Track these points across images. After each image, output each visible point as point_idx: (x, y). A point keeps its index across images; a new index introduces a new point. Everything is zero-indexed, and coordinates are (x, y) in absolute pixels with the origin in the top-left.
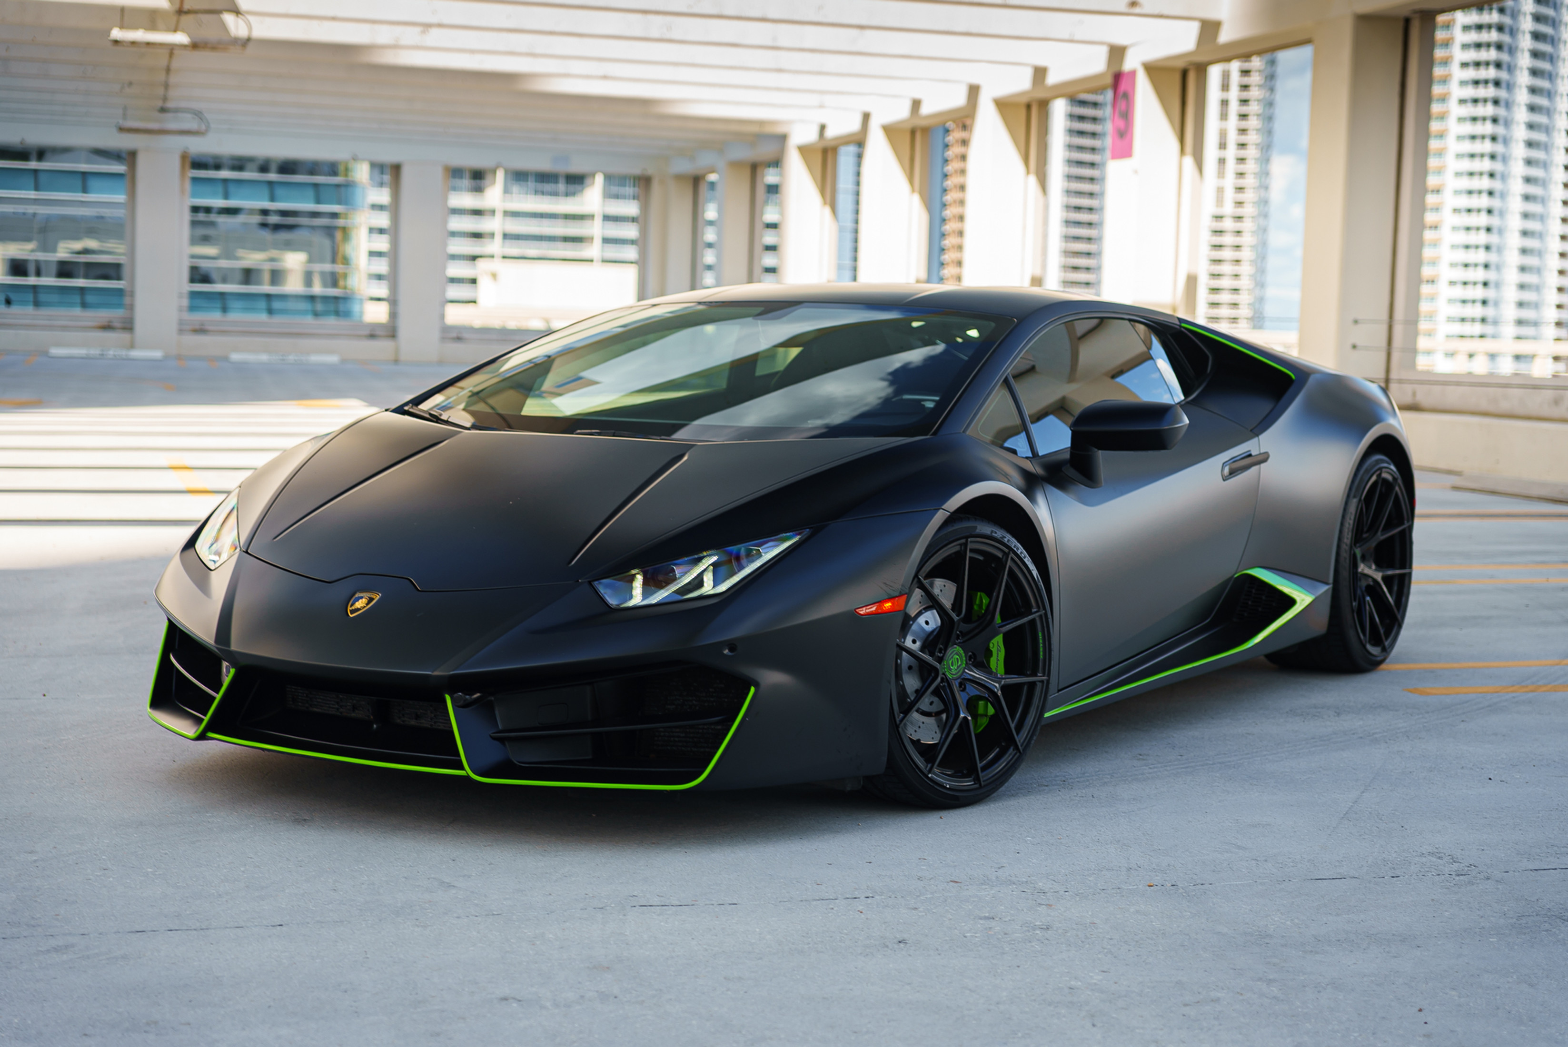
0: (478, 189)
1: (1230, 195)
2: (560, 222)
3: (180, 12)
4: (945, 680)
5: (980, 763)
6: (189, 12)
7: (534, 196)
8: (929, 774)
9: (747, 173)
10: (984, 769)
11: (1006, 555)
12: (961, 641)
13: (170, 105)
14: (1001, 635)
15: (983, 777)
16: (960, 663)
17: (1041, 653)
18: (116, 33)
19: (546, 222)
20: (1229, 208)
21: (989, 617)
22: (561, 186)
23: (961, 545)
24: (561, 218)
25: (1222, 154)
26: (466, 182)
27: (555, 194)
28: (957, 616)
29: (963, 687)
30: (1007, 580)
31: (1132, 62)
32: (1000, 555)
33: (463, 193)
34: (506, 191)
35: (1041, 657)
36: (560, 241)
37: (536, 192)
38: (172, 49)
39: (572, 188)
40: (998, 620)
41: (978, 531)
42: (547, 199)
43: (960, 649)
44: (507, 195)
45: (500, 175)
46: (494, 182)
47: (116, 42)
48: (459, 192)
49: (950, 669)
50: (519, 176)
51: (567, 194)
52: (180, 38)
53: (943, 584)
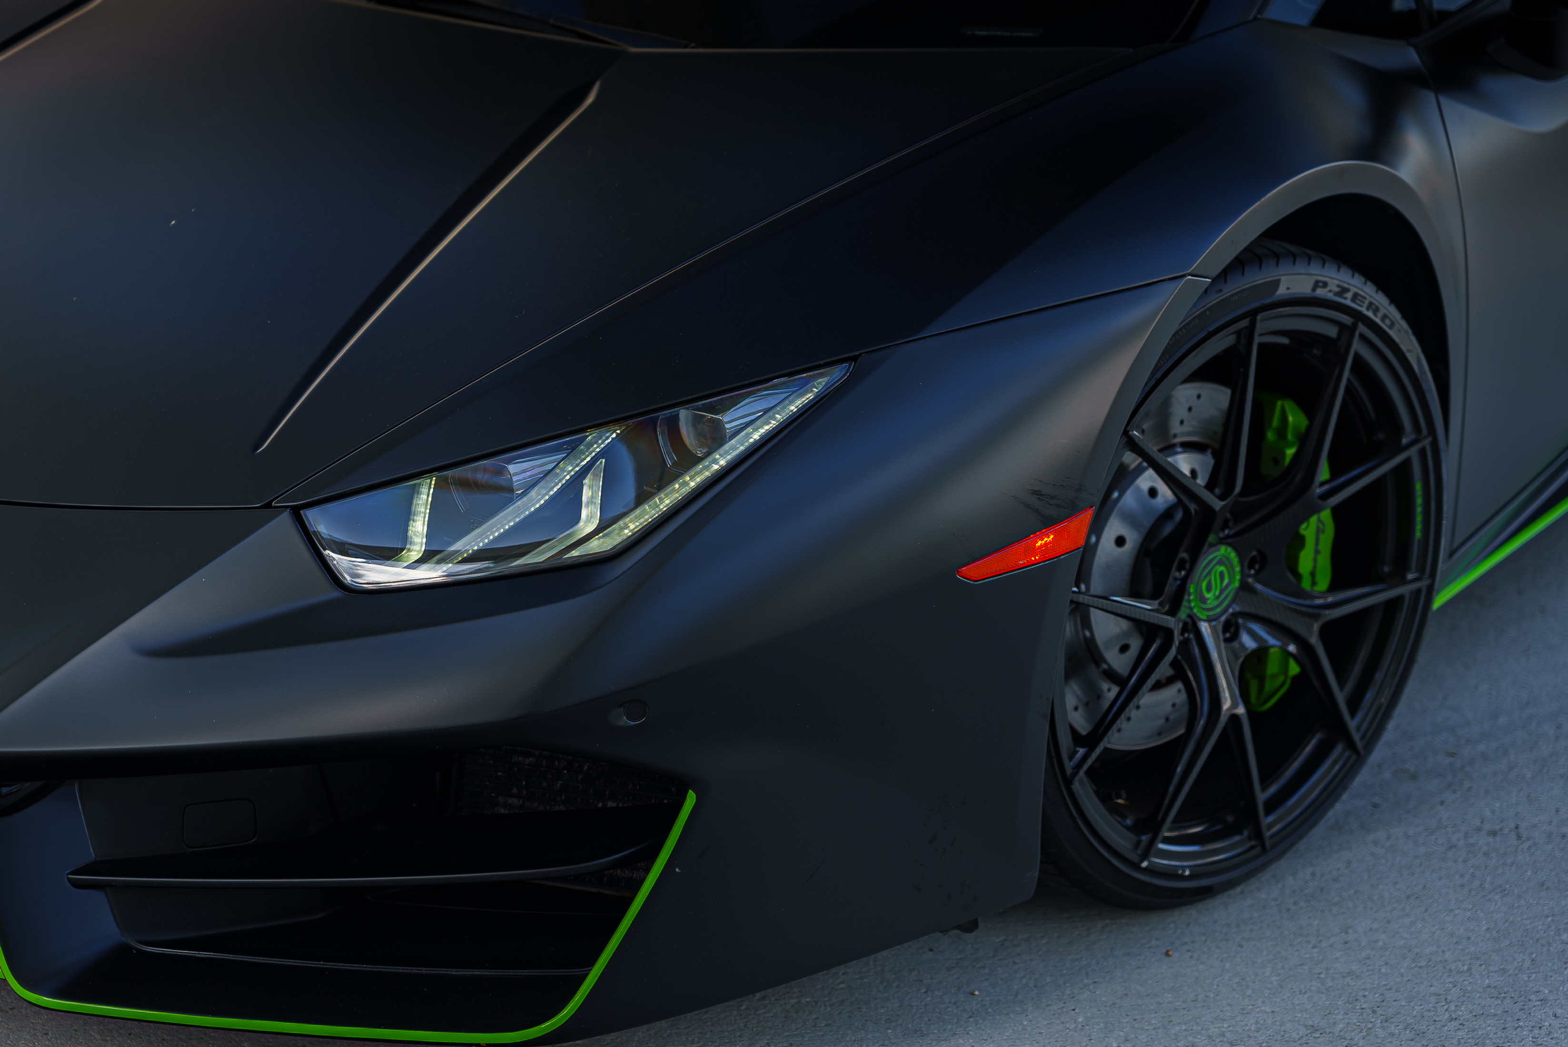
4: (1190, 627)
5: (1264, 789)
8: (1142, 861)
10: (1272, 805)
11: (1346, 331)
12: (1232, 532)
14: (1326, 515)
15: (1270, 827)
16: (1226, 581)
17: (1419, 527)
21: (1299, 477)
23: (1238, 333)
28: (1222, 498)
29: (1232, 630)
30: (1349, 380)
32: (1332, 331)
35: (1418, 534)
40: (1324, 473)
41: (1282, 291)
43: (1229, 549)
49: (1203, 600)
53: (1195, 393)
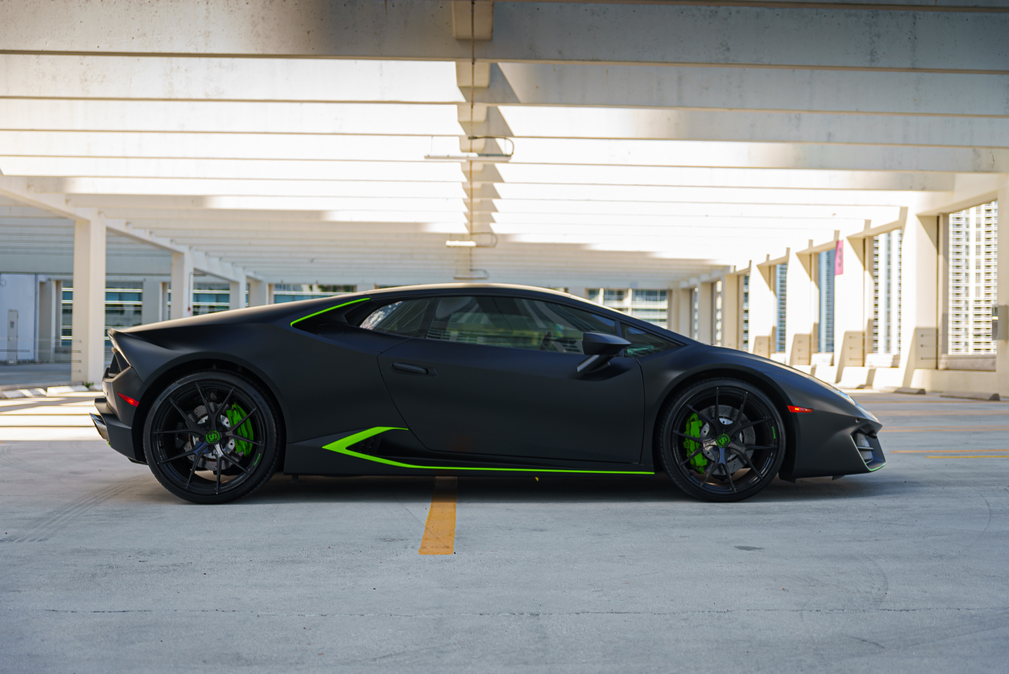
0: (620, 299)
1: (983, 291)
2: (658, 313)
3: (472, 234)
6: (475, 234)
7: (645, 302)
9: (709, 287)
13: (474, 268)
18: (449, 243)
19: (651, 313)
20: (982, 297)
22: (659, 297)
24: (659, 311)
25: (978, 271)
26: (615, 296)
27: (656, 300)
31: (842, 237)
33: (613, 301)
34: (633, 300)
36: (659, 321)
37: (647, 300)
38: (471, 248)
39: (663, 297)
42: (652, 302)
44: (633, 301)
45: (630, 292)
46: (627, 296)
47: (449, 247)
48: (611, 301)
50: (638, 293)
51: (661, 300)
52: (472, 244)
